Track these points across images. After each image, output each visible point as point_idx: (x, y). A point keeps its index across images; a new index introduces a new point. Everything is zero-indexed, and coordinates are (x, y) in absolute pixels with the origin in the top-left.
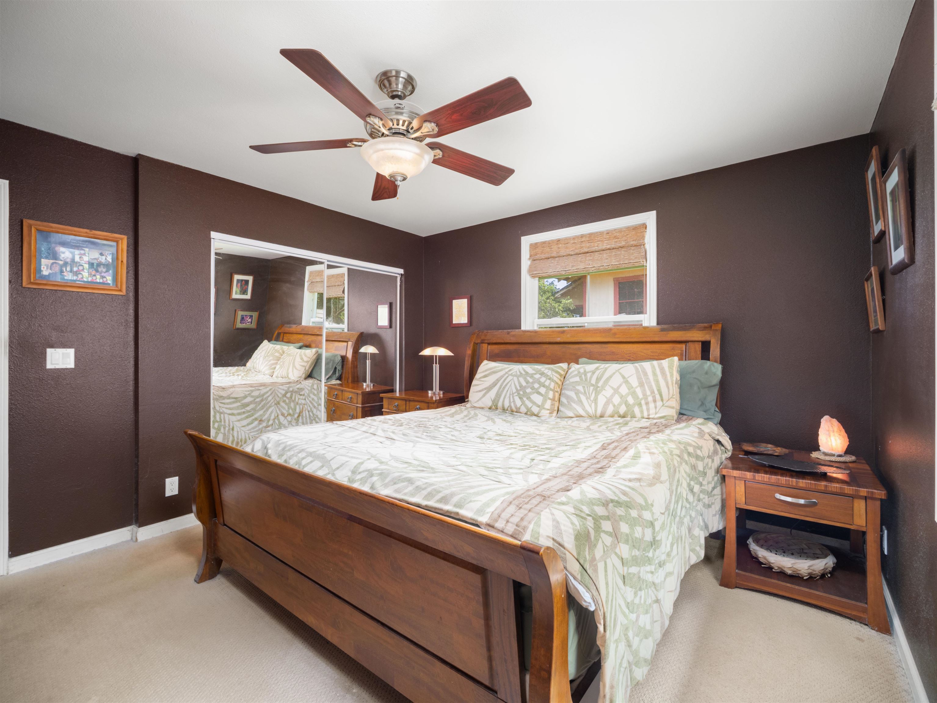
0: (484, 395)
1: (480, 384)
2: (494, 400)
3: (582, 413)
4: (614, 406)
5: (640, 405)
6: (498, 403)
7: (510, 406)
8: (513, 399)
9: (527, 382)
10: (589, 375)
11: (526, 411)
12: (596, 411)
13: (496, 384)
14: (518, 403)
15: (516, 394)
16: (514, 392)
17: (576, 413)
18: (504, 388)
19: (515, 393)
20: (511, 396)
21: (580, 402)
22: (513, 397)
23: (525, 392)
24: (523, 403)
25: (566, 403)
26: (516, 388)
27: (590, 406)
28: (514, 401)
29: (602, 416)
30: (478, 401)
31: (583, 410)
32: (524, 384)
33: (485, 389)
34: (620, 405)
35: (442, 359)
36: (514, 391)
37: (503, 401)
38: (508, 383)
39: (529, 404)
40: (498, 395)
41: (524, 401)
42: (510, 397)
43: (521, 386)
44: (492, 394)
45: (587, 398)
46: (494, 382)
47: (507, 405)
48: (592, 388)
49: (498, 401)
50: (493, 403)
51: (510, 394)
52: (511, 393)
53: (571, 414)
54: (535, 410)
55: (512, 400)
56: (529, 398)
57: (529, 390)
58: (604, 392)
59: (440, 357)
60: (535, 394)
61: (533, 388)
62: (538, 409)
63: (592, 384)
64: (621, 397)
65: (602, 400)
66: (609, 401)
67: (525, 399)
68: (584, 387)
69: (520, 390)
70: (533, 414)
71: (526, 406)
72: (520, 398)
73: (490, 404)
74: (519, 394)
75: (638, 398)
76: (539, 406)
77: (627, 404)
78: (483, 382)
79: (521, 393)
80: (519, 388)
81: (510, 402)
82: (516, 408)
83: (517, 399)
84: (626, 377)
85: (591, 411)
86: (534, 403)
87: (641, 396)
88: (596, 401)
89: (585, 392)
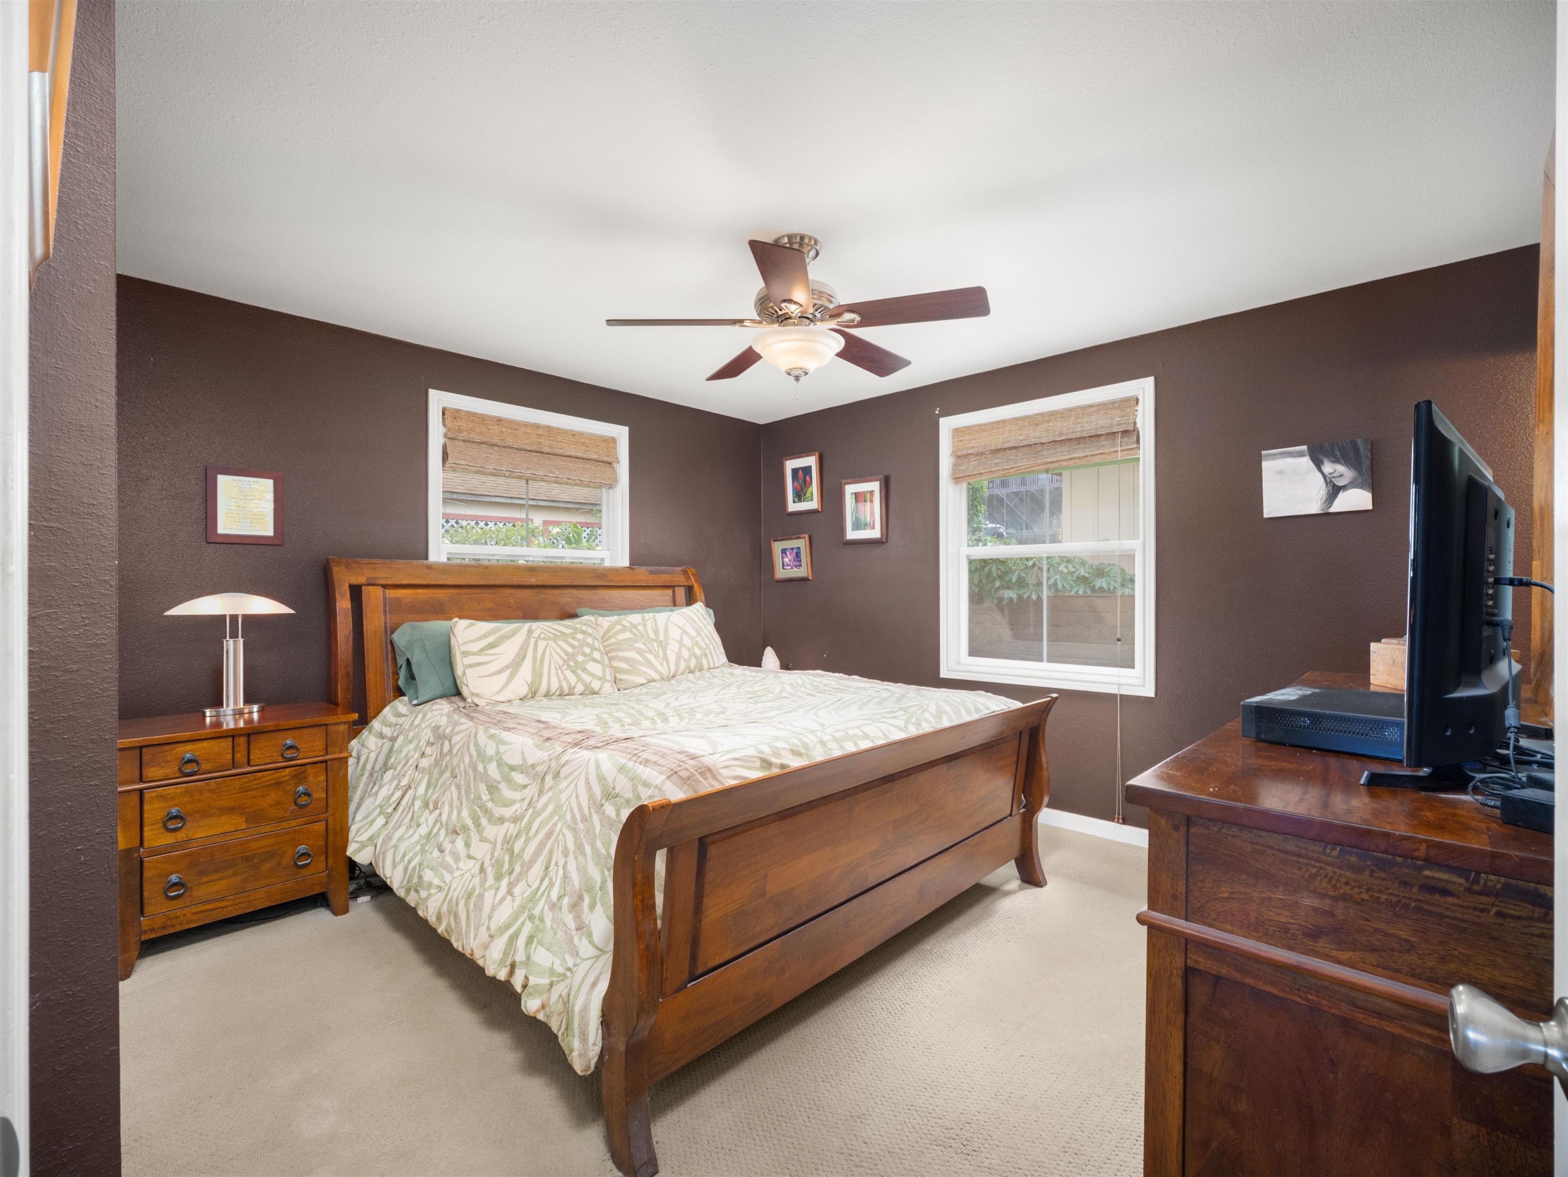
0: (511, 678)
1: (491, 661)
2: (532, 683)
3: (655, 676)
4: (685, 660)
5: (706, 655)
6: (540, 686)
7: (561, 688)
8: (564, 675)
9: (573, 647)
10: (641, 628)
11: (584, 689)
12: (669, 670)
13: (524, 657)
14: (573, 679)
15: (565, 667)
16: (560, 664)
17: (648, 677)
18: (542, 660)
19: (563, 665)
20: (559, 671)
21: (649, 664)
22: (562, 672)
23: (575, 661)
24: (579, 678)
25: (629, 668)
26: (561, 657)
27: (662, 665)
28: (566, 678)
29: (674, 676)
30: (502, 689)
31: (656, 671)
32: (570, 650)
33: (507, 667)
34: (690, 659)
35: (253, 622)
36: (561, 662)
37: (549, 682)
38: (544, 651)
39: (587, 679)
40: (537, 674)
41: (580, 676)
42: (557, 673)
43: (567, 653)
44: (526, 672)
45: (655, 657)
46: (518, 654)
47: (555, 686)
48: (655, 644)
49: (540, 683)
50: (530, 688)
51: (556, 669)
52: (557, 667)
53: (643, 681)
54: (596, 685)
55: (562, 678)
56: (584, 670)
57: (580, 658)
58: (669, 647)
59: (246, 618)
60: (591, 662)
61: (584, 654)
62: (600, 682)
63: (652, 639)
64: (689, 649)
65: (672, 657)
66: (679, 657)
67: (579, 672)
68: (645, 644)
69: (569, 660)
70: (594, 693)
71: (583, 682)
72: (573, 672)
73: (524, 690)
74: (569, 666)
75: (702, 648)
76: (600, 679)
77: (696, 657)
78: (494, 657)
79: (572, 663)
80: (565, 657)
81: (559, 680)
82: (570, 688)
83: (568, 673)
84: (682, 626)
85: (664, 670)
86: (593, 675)
87: (704, 646)
88: (665, 657)
89: (649, 649)
